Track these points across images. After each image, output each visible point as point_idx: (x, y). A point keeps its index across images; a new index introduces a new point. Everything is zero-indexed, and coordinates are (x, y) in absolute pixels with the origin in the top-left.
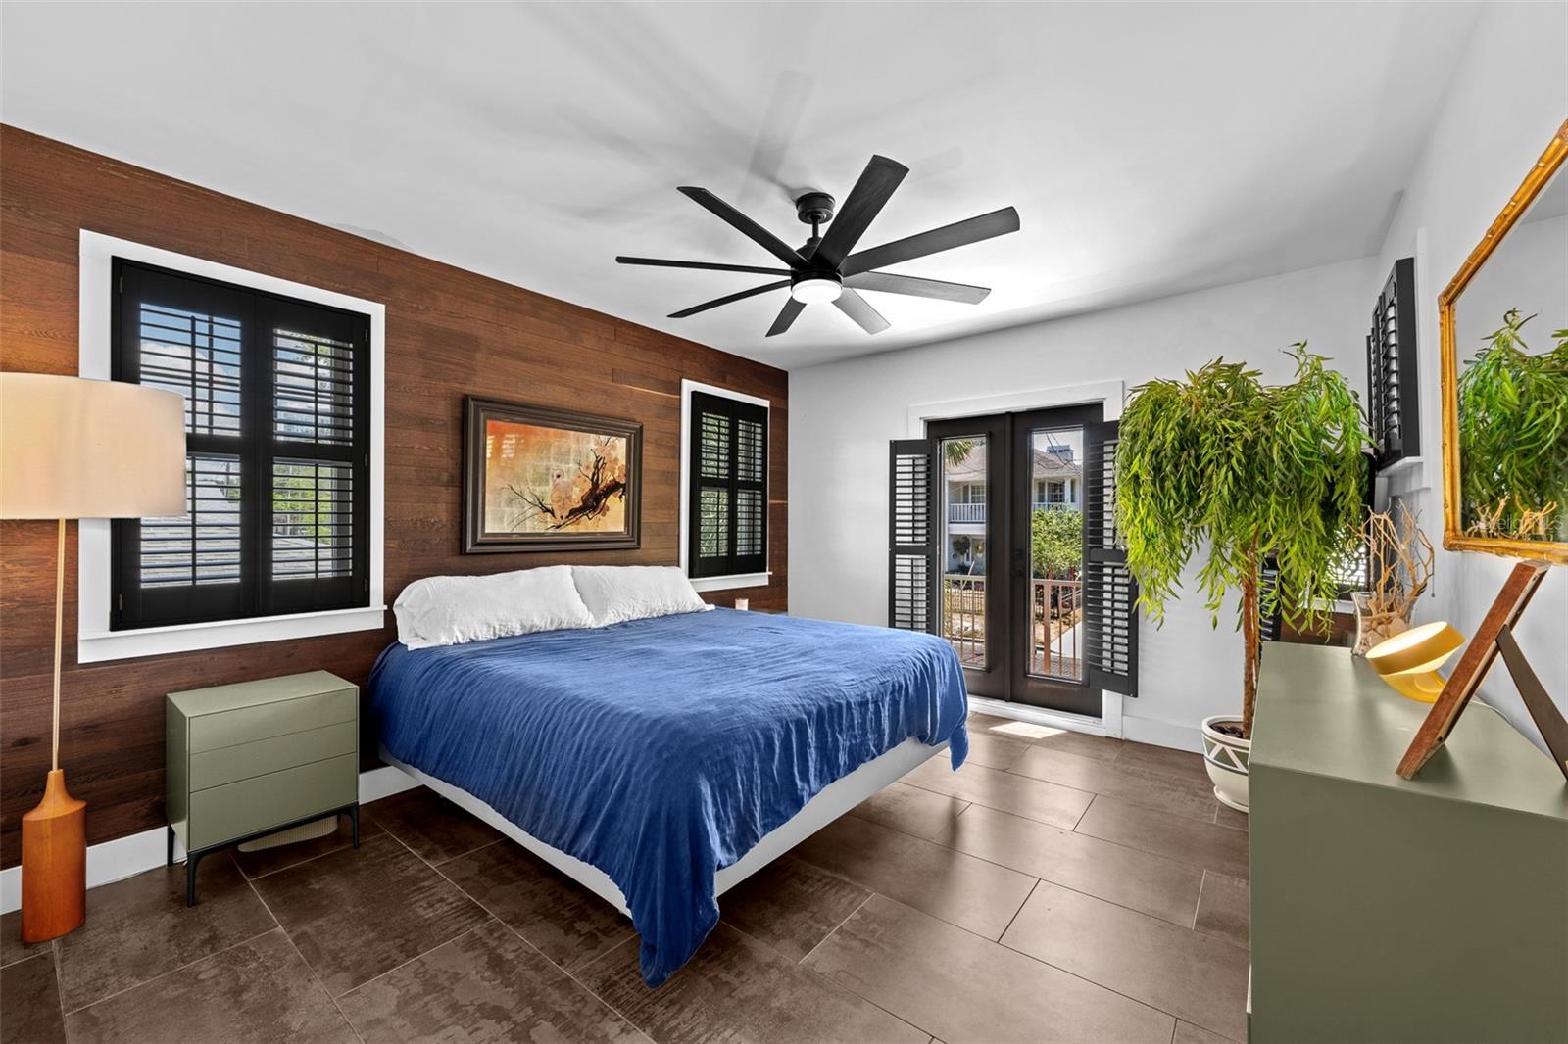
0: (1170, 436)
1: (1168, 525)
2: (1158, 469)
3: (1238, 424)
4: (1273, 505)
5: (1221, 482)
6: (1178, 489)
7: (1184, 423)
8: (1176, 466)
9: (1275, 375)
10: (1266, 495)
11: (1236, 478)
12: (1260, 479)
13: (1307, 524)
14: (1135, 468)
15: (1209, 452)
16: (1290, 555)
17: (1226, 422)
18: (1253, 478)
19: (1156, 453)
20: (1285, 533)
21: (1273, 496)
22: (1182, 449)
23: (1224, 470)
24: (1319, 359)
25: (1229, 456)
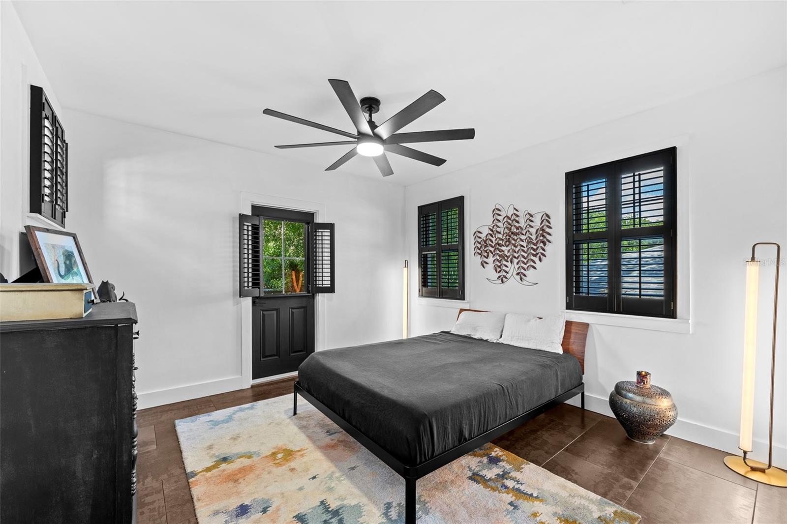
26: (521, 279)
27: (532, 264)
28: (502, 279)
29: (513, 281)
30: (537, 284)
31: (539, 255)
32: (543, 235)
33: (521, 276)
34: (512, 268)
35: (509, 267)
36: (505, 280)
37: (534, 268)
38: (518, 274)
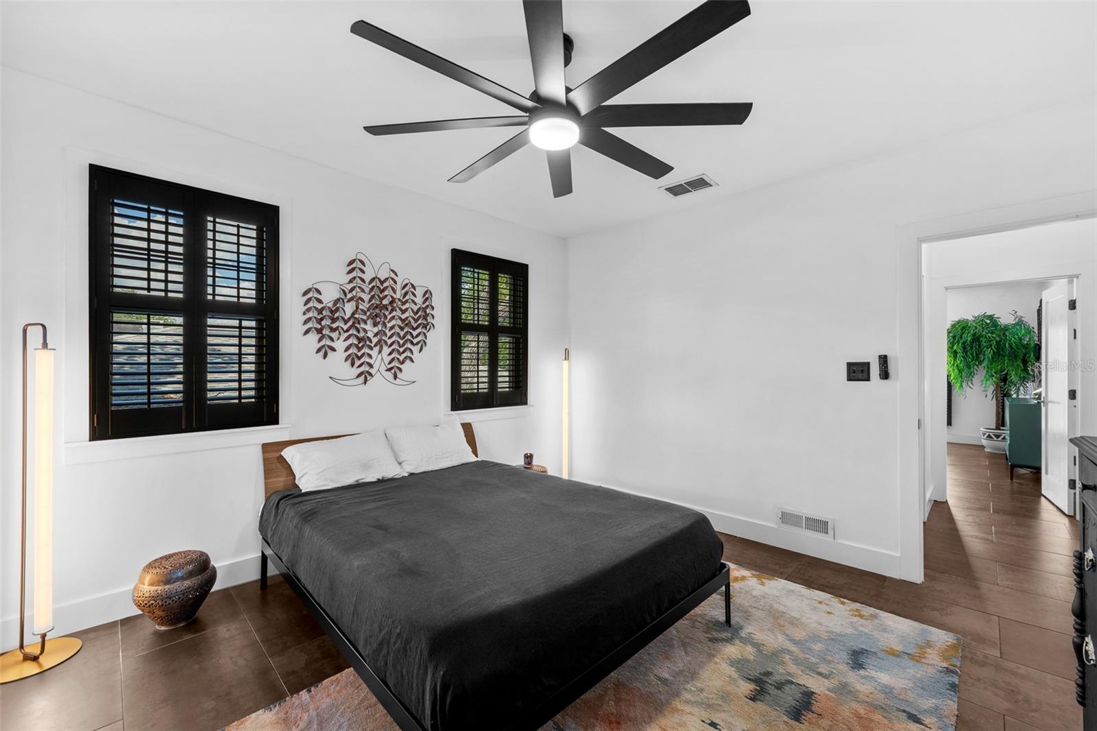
0: (969, 339)
1: (969, 366)
2: (964, 348)
3: (994, 336)
4: (1006, 360)
5: (989, 353)
6: (972, 354)
7: (974, 335)
8: (972, 348)
9: (1006, 319)
10: (1004, 357)
11: (994, 352)
12: (1002, 352)
13: (1017, 365)
14: (955, 348)
15: (984, 343)
16: (1012, 374)
17: (990, 335)
18: (999, 352)
19: (964, 343)
20: (1010, 368)
21: (1006, 358)
22: (973, 342)
23: (989, 350)
24: (1021, 317)
25: (991, 345)
26: (395, 377)
27: (410, 355)
28: (366, 376)
29: (380, 380)
30: (414, 382)
31: (421, 344)
32: (424, 318)
33: (395, 371)
34: (379, 359)
35: (374, 357)
36: (369, 377)
37: (412, 361)
38: (389, 370)
